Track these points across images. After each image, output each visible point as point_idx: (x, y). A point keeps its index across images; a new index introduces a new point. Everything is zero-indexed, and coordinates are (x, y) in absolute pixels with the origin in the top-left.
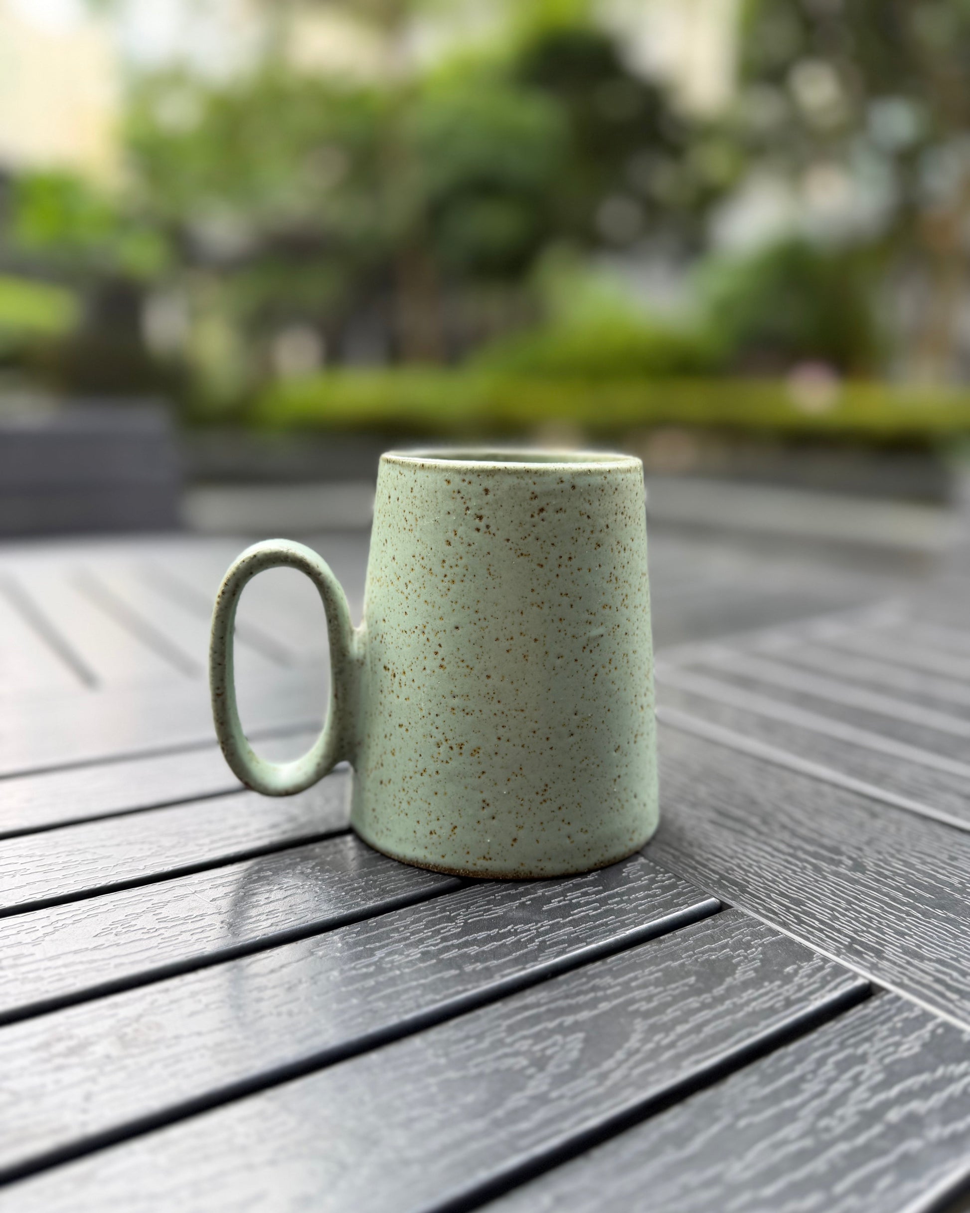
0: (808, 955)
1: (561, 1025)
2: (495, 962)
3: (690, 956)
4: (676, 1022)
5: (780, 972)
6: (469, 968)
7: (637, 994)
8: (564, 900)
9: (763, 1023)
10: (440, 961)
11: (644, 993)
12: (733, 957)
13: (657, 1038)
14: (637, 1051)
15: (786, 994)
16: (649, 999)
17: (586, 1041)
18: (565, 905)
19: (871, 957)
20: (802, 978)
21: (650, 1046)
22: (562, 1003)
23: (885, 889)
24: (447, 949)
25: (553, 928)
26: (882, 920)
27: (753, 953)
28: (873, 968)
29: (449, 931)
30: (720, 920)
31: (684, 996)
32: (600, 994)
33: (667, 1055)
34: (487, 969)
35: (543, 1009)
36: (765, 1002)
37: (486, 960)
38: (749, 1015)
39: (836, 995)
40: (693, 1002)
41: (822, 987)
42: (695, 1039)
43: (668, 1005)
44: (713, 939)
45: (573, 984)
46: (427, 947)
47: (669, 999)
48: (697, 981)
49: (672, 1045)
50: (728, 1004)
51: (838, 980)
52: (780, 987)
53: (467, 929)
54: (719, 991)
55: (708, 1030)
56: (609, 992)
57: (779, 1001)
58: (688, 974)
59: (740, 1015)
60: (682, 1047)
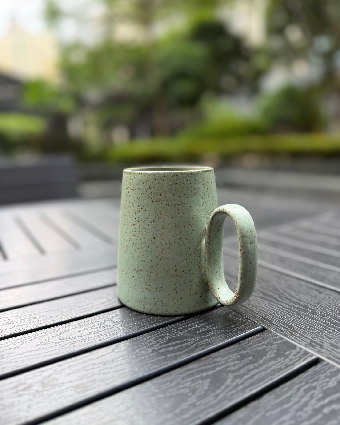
0: (295, 347)
1: (201, 376)
2: (179, 353)
3: (251, 349)
4: (244, 374)
5: (284, 354)
6: (169, 356)
7: (230, 364)
8: (205, 329)
9: (277, 374)
10: (159, 353)
11: (233, 363)
12: (266, 349)
13: (237, 381)
14: (229, 386)
15: (286, 363)
16: (235, 365)
17: (211, 382)
18: (205, 331)
19: (318, 348)
20: (292, 356)
21: (234, 384)
22: (202, 368)
23: (324, 321)
24: (161, 349)
25: (201, 339)
26: (322, 333)
27: (274, 347)
28: (319, 352)
29: (163, 341)
30: (262, 335)
31: (247, 364)
32: (217, 364)
33: (240, 387)
34: (176, 356)
35: (195, 370)
36: (278, 366)
37: (175, 352)
38: (272, 371)
39: (305, 363)
40: (251, 366)
41: (299, 360)
42: (251, 381)
43: (241, 368)
44: (259, 342)
45: (207, 361)
46: (154, 348)
47: (242, 365)
48: (253, 358)
49: (242, 383)
50: (264, 367)
51: (306, 357)
52: (284, 360)
53: (169, 341)
54: (261, 362)
55: (256, 377)
56: (220, 363)
57: (283, 365)
58: (250, 356)
59: (268, 371)
60: (246, 384)
